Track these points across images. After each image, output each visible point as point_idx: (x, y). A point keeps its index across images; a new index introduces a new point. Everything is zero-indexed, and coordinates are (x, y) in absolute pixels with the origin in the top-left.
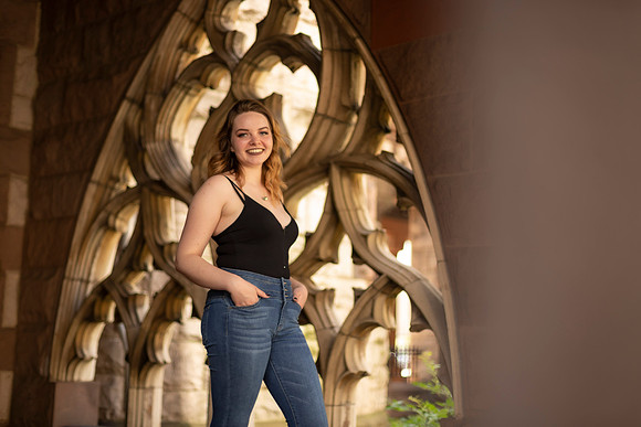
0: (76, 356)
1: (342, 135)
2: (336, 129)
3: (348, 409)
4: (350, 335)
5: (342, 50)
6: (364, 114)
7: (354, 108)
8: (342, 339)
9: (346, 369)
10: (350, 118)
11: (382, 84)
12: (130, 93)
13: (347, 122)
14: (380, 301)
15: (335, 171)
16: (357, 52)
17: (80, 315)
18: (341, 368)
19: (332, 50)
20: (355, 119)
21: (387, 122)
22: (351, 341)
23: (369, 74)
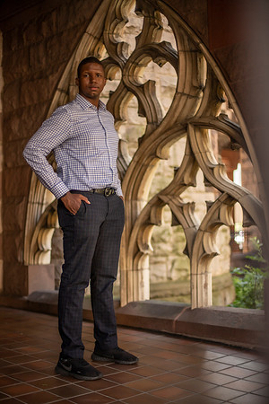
0: (39, 249)
1: (194, 105)
2: (190, 101)
3: (206, 276)
4: (205, 231)
5: (191, 51)
6: (207, 91)
7: (200, 88)
8: (201, 234)
9: (204, 252)
10: (198, 94)
11: (217, 71)
12: (60, 86)
13: (197, 97)
14: (224, 209)
15: (191, 128)
16: (201, 52)
17: (39, 224)
18: (201, 251)
19: (185, 51)
20: (201, 94)
21: (222, 95)
22: (207, 234)
23: (208, 65)
